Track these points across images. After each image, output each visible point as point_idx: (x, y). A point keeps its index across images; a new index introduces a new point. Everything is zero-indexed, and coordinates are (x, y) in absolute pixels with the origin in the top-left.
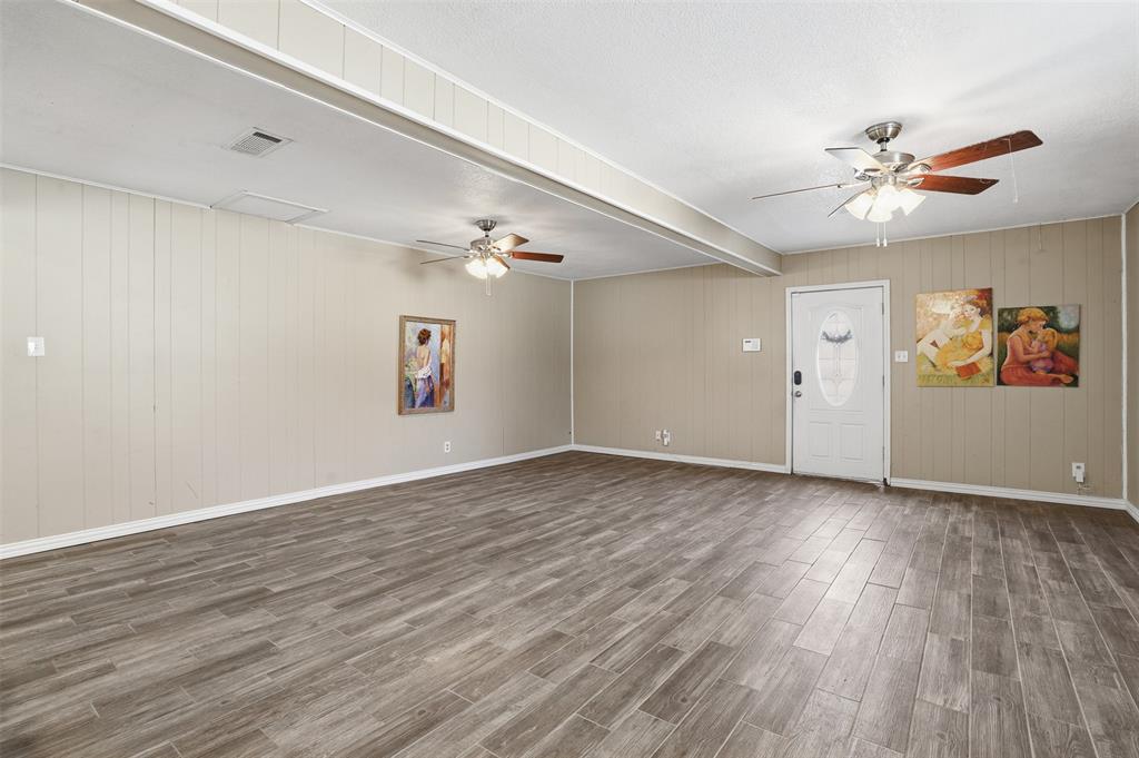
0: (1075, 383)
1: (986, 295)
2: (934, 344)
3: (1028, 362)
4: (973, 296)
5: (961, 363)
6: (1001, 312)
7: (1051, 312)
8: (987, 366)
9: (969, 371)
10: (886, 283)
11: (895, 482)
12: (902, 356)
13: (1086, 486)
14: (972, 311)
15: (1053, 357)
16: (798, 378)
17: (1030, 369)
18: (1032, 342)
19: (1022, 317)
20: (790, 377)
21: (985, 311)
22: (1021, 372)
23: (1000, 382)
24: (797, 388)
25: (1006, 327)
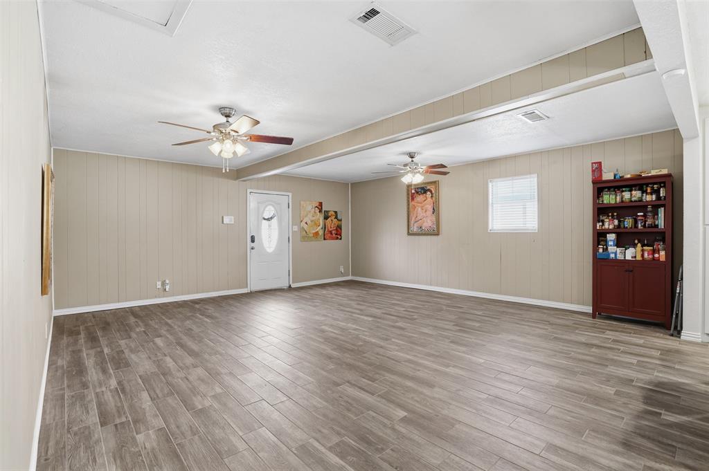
0: (341, 239)
1: (321, 204)
2: (306, 223)
3: (331, 231)
4: (317, 205)
5: (314, 232)
6: (325, 211)
7: (336, 212)
8: (321, 233)
9: (317, 233)
10: (290, 194)
11: (293, 286)
12: (296, 228)
13: (342, 275)
14: (317, 211)
15: (336, 229)
16: (253, 241)
17: (331, 234)
18: (331, 223)
19: (330, 215)
20: (249, 239)
21: (320, 211)
22: (329, 235)
23: (325, 239)
24: (253, 245)
25: (326, 218)
